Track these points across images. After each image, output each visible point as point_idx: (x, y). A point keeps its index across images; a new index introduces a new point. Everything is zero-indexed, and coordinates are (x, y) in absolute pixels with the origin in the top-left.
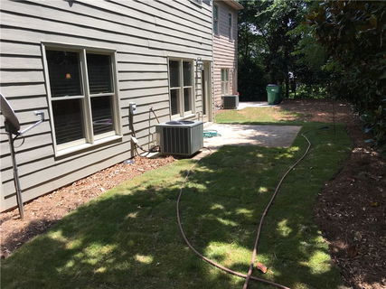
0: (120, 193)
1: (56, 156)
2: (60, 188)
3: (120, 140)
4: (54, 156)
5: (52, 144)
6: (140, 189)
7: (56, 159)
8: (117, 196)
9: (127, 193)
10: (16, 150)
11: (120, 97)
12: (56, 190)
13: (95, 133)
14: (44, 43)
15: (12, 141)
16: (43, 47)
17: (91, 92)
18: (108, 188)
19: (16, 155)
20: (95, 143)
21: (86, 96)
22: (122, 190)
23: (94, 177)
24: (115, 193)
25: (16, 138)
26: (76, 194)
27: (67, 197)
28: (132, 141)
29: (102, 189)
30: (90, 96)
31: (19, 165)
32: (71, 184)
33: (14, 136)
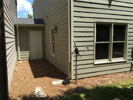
0: (117, 86)
1: (95, 64)
2: (95, 76)
3: (126, 62)
4: (94, 64)
5: (94, 59)
6: (127, 87)
7: (95, 65)
8: (115, 87)
9: (120, 87)
10: (77, 60)
11: (128, 43)
12: (93, 77)
13: (113, 58)
14: (96, 22)
15: (76, 56)
16: (95, 23)
17: (113, 41)
18: (113, 82)
19: (77, 62)
20: (113, 61)
21: (111, 42)
22: (118, 85)
23: (109, 75)
24: (115, 85)
25: (78, 56)
26: (99, 80)
27: (95, 81)
28: (132, 63)
29: (110, 82)
30: (112, 42)
31: (77, 65)
32: (99, 76)
33: (77, 55)
